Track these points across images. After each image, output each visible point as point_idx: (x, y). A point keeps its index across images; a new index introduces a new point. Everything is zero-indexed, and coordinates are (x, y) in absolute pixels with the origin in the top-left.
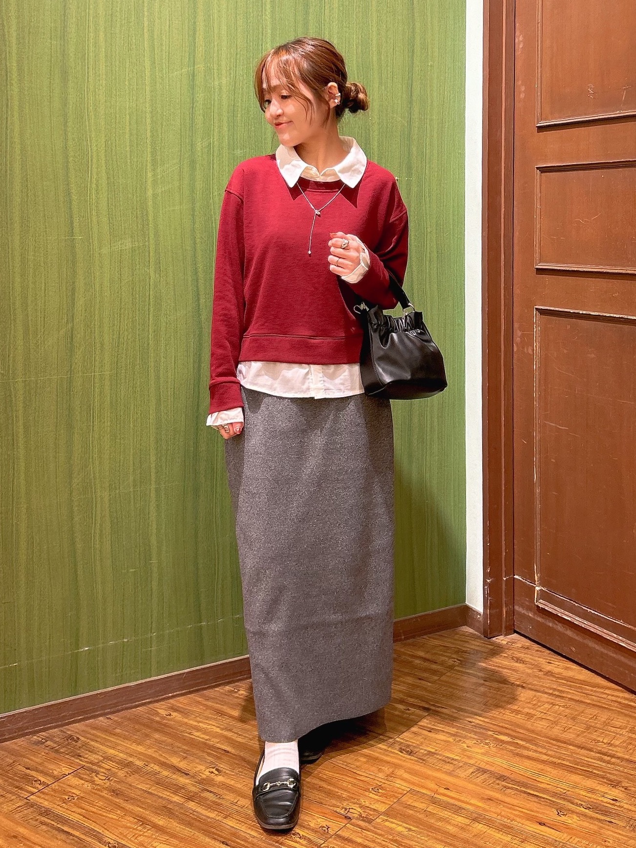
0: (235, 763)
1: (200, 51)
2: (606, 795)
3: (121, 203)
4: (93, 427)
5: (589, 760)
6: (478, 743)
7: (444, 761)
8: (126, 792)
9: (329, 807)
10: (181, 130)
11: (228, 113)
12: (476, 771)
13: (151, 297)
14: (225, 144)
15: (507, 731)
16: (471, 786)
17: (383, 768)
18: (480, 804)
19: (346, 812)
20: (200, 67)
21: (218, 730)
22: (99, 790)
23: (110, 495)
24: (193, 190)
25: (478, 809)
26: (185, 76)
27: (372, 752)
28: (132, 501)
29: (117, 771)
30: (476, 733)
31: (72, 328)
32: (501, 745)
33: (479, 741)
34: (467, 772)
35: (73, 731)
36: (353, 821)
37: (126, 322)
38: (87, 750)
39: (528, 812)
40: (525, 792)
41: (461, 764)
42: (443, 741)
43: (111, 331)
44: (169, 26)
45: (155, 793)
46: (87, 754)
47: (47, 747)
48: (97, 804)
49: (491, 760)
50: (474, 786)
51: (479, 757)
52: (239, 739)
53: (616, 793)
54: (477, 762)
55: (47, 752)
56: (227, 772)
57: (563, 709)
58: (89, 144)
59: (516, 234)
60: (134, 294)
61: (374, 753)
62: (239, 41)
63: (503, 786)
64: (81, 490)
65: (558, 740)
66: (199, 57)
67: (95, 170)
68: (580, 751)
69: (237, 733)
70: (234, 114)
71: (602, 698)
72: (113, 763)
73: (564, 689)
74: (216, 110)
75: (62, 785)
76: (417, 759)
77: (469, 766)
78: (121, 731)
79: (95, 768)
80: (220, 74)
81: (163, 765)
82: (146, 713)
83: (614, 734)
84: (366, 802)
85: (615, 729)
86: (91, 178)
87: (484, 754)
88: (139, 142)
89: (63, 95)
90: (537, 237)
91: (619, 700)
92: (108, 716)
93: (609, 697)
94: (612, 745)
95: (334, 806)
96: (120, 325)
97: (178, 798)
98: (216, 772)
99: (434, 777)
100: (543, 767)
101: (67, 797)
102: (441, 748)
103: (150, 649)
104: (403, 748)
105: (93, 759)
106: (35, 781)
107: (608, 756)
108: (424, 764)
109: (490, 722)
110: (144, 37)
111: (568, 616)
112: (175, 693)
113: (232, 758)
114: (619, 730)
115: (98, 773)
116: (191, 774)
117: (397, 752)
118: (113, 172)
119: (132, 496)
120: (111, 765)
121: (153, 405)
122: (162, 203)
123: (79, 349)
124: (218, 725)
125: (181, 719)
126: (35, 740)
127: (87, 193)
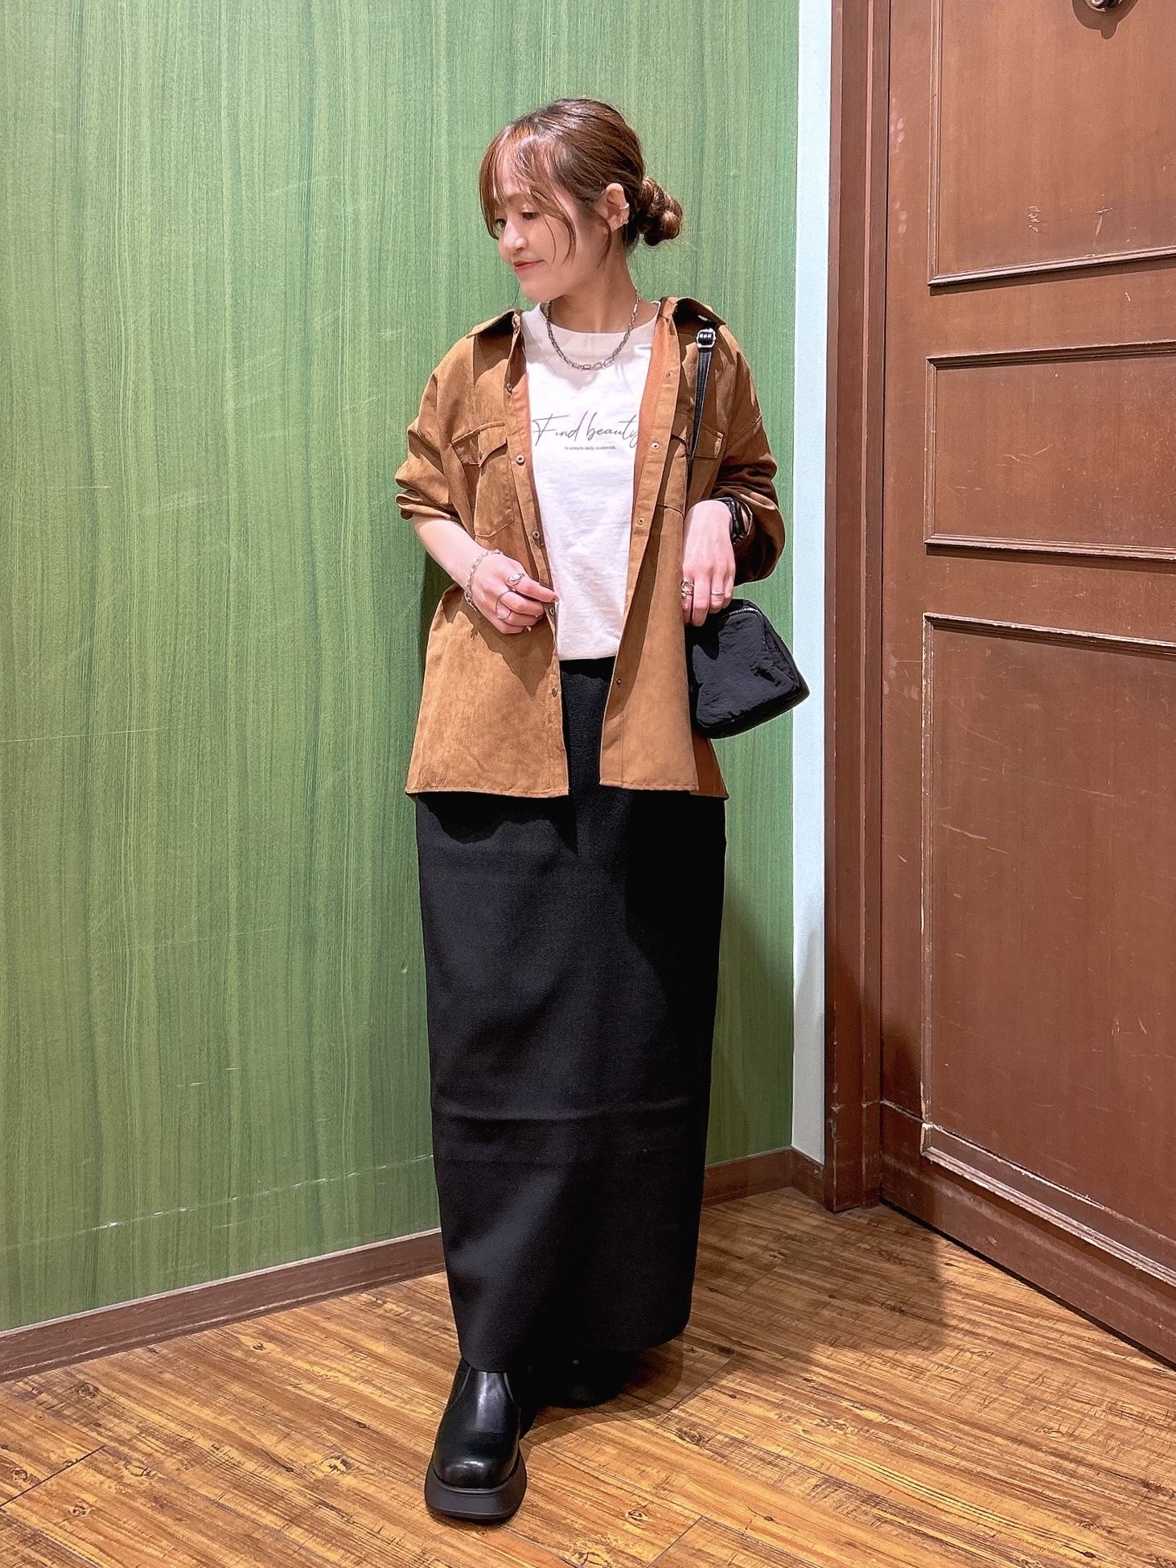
0: (377, 1450)
1: (321, 149)
2: (1073, 1545)
3: (179, 425)
4: (127, 826)
5: (1036, 1468)
6: (823, 1424)
7: (761, 1459)
8: (178, 1502)
9: (550, 1548)
10: (286, 294)
11: (370, 263)
12: (823, 1483)
13: (232, 594)
14: (364, 318)
15: (878, 1402)
16: (814, 1516)
17: (649, 1470)
18: (832, 1554)
20: (321, 181)
21: (347, 1381)
22: (130, 1496)
23: (156, 949)
24: (306, 401)
26: (294, 196)
27: (626, 1437)
28: (196, 959)
29: (163, 1458)
30: (819, 1404)
31: (91, 650)
32: (868, 1431)
33: (826, 1420)
34: (806, 1485)
35: (89, 1374)
37: (187, 638)
38: (110, 1414)
40: (917, 1532)
41: (793, 1468)
42: (759, 1418)
43: (160, 653)
44: (266, 108)
45: (231, 1505)
46: (111, 1422)
47: (40, 1404)
48: (126, 1525)
49: (849, 1460)
50: (822, 1517)
51: (828, 1453)
52: (383, 1401)
53: (1090, 1539)
54: (822, 1464)
55: (40, 1414)
56: (363, 1467)
57: (980, 1359)
58: (122, 319)
59: (890, 480)
60: (200, 589)
61: (632, 1440)
62: (390, 133)
63: (874, 1516)
64: (105, 938)
65: (974, 1425)
66: (319, 162)
67: (132, 367)
68: (1017, 1450)
69: (380, 1389)
70: (380, 265)
71: (1052, 1339)
72: (158, 1443)
73: (978, 1319)
74: (348, 259)
75: (63, 1483)
76: (711, 1453)
77: (809, 1472)
78: (172, 1376)
79: (125, 1450)
80: (355, 193)
81: (249, 1449)
82: (221, 1343)
83: (1078, 1416)
84: (620, 1542)
85: (1079, 1405)
86: (125, 379)
87: (836, 1448)
88: (211, 315)
89: (77, 231)
90: (930, 486)
91: (1084, 1345)
92: (150, 1347)
93: (1065, 1338)
94: (1076, 1438)
95: (559, 1546)
96: (176, 645)
97: (272, 1519)
98: (342, 1467)
99: (742, 1491)
100: (949, 1481)
101: (71, 1509)
102: (753, 1431)
103: (226, 1226)
104: (685, 1429)
105: (121, 1432)
106: (18, 1473)
107: (1071, 1461)
108: (726, 1464)
109: (845, 1381)
110: (220, 127)
111: (983, 1180)
112: (271, 1306)
113: (371, 1438)
114: (1087, 1407)
115: (128, 1461)
116: (297, 1470)
117: (673, 1437)
118: (165, 370)
119: (195, 950)
120: (153, 1446)
121: (233, 785)
122: (252, 426)
123: (103, 687)
124: (349, 1372)
125: (280, 1355)
126: (19, 1390)
127: (118, 408)
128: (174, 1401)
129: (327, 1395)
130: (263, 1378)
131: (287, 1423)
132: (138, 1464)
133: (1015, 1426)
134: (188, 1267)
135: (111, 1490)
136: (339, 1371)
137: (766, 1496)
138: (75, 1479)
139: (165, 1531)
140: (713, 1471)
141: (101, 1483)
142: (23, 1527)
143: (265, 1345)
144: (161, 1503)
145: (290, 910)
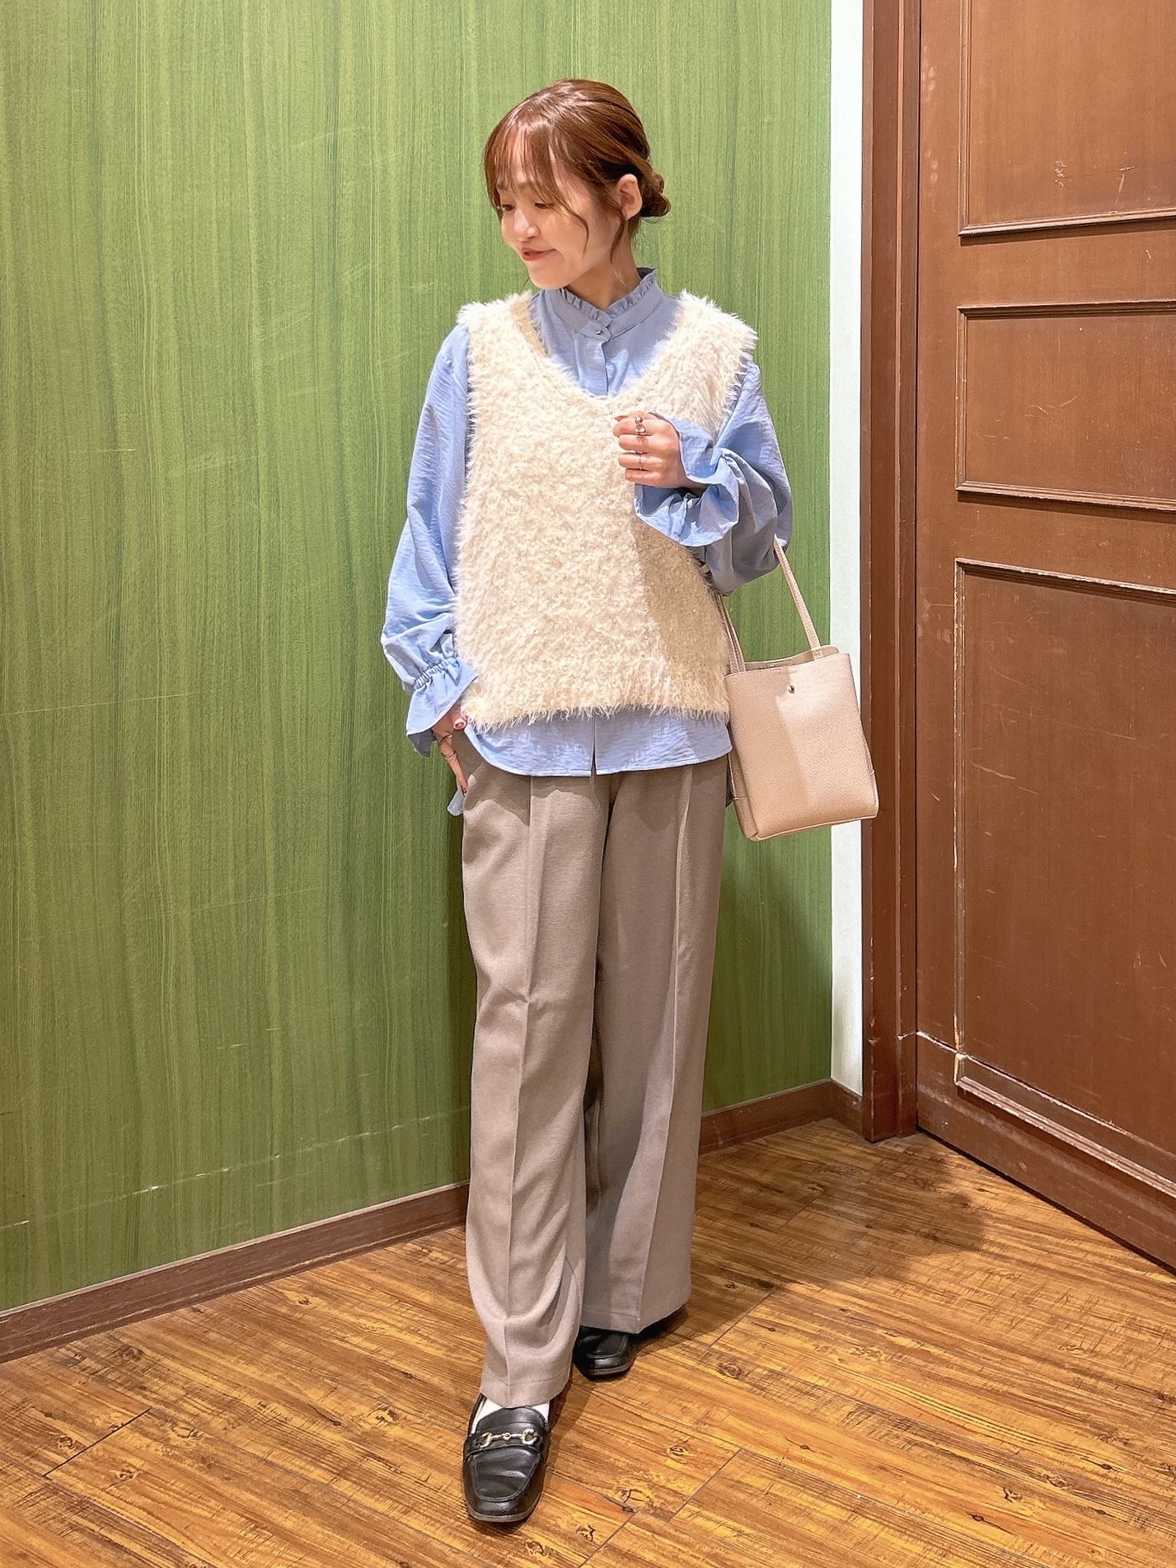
0: (424, 1399)
1: (347, 101)
2: (1090, 1458)
3: (205, 385)
4: (159, 793)
5: (1058, 1385)
6: (859, 1353)
7: (798, 1390)
8: (225, 1462)
9: (593, 1488)
10: (313, 249)
11: (400, 215)
12: (857, 1410)
13: (263, 555)
14: (396, 271)
15: (911, 1328)
16: (849, 1443)
17: (690, 1405)
18: (865, 1478)
19: (625, 1498)
20: (347, 131)
21: (392, 1332)
22: (178, 1457)
23: (193, 914)
24: (337, 358)
25: (861, 1487)
26: (320, 148)
27: (670, 1375)
28: (233, 922)
29: (209, 1418)
30: (854, 1333)
31: (118, 615)
32: (901, 1357)
33: (861, 1349)
34: (841, 1413)
35: (131, 1337)
36: (639, 1515)
37: (217, 602)
38: (156, 1377)
40: (945, 1453)
41: (829, 1397)
42: (796, 1349)
43: (189, 618)
44: (289, 59)
45: (280, 1462)
46: (156, 1384)
47: (84, 1370)
48: (173, 1487)
49: (882, 1386)
50: (855, 1442)
51: (862, 1380)
52: (430, 1350)
53: (1108, 1452)
54: (857, 1392)
55: (83, 1379)
56: (410, 1417)
57: (1008, 1281)
58: (144, 278)
59: (922, 428)
60: (231, 551)
61: (673, 1376)
62: (418, 82)
63: (906, 1440)
64: (140, 905)
65: (1001, 1346)
66: (343, 113)
67: (155, 326)
68: (1041, 1368)
69: (426, 1338)
70: (410, 217)
71: (1079, 1259)
72: (204, 1403)
73: (1007, 1242)
74: (377, 210)
75: (109, 1448)
76: (750, 1387)
77: (844, 1399)
78: (217, 1336)
79: (171, 1412)
80: (384, 144)
81: (294, 1404)
82: (264, 1299)
84: (661, 1477)
86: (148, 339)
87: (870, 1375)
88: (237, 272)
90: (961, 434)
91: (1110, 1263)
92: (195, 1306)
93: (1094, 1258)
94: (1096, 1354)
95: (604, 1485)
96: (206, 608)
97: (320, 1473)
98: (389, 1418)
99: (782, 1423)
100: (976, 1401)
101: (118, 1474)
102: (792, 1363)
103: (269, 1183)
104: (725, 1364)
105: (166, 1394)
106: (62, 1440)
107: (1092, 1377)
108: (764, 1396)
109: (879, 1310)
110: (242, 79)
111: (1013, 1108)
112: (316, 1260)
113: (418, 1388)
114: (1108, 1323)
115: (174, 1423)
116: (344, 1423)
117: (714, 1373)
118: (189, 328)
119: (233, 913)
120: (199, 1406)
121: (268, 749)
122: (280, 384)
123: (131, 653)
124: (394, 1323)
125: (326, 1310)
126: (62, 1356)
127: (141, 369)
128: (218, 1360)
129: (372, 1347)
130: (309, 1333)
131: (333, 1377)
132: (185, 1425)
133: (1039, 1345)
134: (231, 1226)
135: (159, 1452)
136: (386, 1323)
137: (803, 1426)
138: (121, 1444)
139: (214, 1491)
140: (753, 1404)
141: (148, 1446)
142: (69, 1494)
143: (311, 1299)
144: (208, 1463)
145: (328, 870)
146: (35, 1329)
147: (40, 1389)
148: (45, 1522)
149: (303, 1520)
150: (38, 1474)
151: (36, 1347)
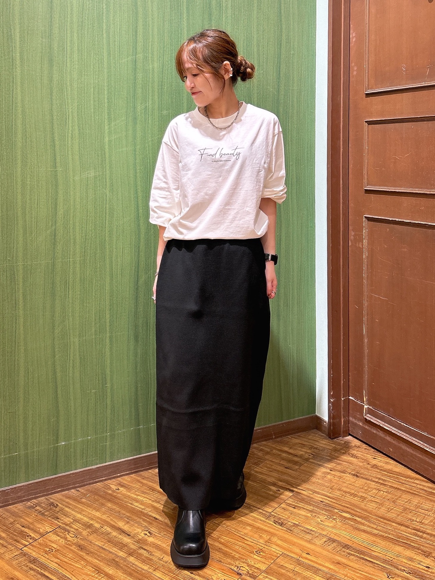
0: (161, 528)
1: (140, 45)
2: (421, 563)
3: (88, 146)
4: (69, 295)
5: (407, 534)
7: (305, 531)
8: (87, 547)
9: (226, 565)
10: (127, 98)
11: (158, 86)
12: (328, 540)
13: (107, 209)
14: (156, 106)
15: (348, 510)
16: (325, 553)
17: (263, 535)
18: (332, 567)
19: (238, 569)
20: (140, 56)
21: (150, 502)
22: (69, 545)
23: (79, 341)
24: (135, 138)
25: (331, 570)
26: (130, 62)
27: (255, 523)
28: (94, 344)
29: (82, 530)
30: (326, 510)
31: (55, 230)
32: (345, 521)
33: (329, 517)
34: (322, 541)
35: (54, 499)
36: (244, 576)
37: (91, 225)
38: (62, 514)
39: (367, 575)
40: (363, 559)
41: (317, 535)
42: (304, 516)
43: (81, 231)
44: (120, 29)
45: (108, 549)
46: (62, 517)
47: (36, 511)
49: (338, 532)
50: (328, 553)
51: (330, 529)
53: (428, 561)
54: (328, 533)
55: (36, 514)
56: (156, 534)
57: (386, 494)
58: (67, 108)
59: (351, 166)
60: (96, 207)
61: (256, 524)
62: (165, 38)
63: (347, 553)
64: (60, 337)
65: (384, 519)
66: (139, 49)
67: (70, 125)
68: (400, 528)
69: (163, 505)
70: (162, 87)
71: (413, 486)
72: (80, 525)
73: (386, 479)
74: (150, 84)
75: (45, 540)
76: (286, 529)
77: (323, 536)
78: (85, 500)
79: (68, 528)
80: (153, 61)
81: (113, 527)
82: (103, 487)
83: (423, 515)
84: (252, 562)
85: (424, 511)
86: (68, 129)
87: (333, 527)
88: (100, 106)
89: (50, 75)
90: (366, 168)
91: (425, 488)
92: (77, 489)
93: (418, 486)
94: (423, 524)
95: (230, 564)
96: (86, 227)
97: (122, 553)
98: (149, 535)
99: (299, 544)
100: (375, 539)
101: (48, 550)
102: (302, 521)
103: (105, 444)
104: (276, 520)
105: (66, 521)
106: (28, 536)
107: (421, 532)
108: (292, 533)
109: (336, 502)
110: (103, 37)
111: (387, 427)
112: (122, 474)
113: (159, 523)
114: (427, 512)
115: (69, 532)
116: (132, 535)
117: (272, 523)
118: (83, 126)
119: (94, 341)
120: (78, 526)
121: (108, 280)
122: (115, 147)
123: (59, 243)
124: (151, 498)
125: (126, 492)
126: (29, 505)
127: (65, 140)
128: (86, 509)
129: (143, 507)
130: (119, 501)
131: (128, 518)
132: (73, 533)
133: (399, 519)
134: (91, 459)
135: (63, 543)
137: (307, 545)
138: (49, 539)
139: (83, 558)
140: (287, 536)
141: (59, 540)
142: (30, 556)
143: (120, 488)
144: (81, 547)
145: (129, 326)
146: (19, 494)
147: (21, 517)
148: (21, 566)
149: (116, 571)
150: (19, 548)
151: (19, 501)
